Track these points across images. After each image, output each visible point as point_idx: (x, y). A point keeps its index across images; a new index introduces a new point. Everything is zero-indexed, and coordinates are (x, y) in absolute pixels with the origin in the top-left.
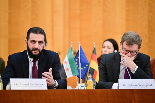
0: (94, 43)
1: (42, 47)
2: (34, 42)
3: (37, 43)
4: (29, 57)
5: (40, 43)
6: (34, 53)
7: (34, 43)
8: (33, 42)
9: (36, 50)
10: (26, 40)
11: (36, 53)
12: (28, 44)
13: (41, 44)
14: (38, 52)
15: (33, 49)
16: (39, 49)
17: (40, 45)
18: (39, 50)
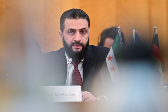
0: (155, 27)
1: (86, 38)
2: (73, 31)
3: (78, 33)
4: (67, 57)
5: (83, 32)
6: (75, 50)
7: (74, 34)
8: (71, 32)
9: (77, 45)
10: (60, 31)
11: (78, 50)
12: (63, 38)
13: (84, 34)
14: (81, 48)
15: (73, 44)
16: (81, 42)
17: (83, 36)
18: (82, 45)
